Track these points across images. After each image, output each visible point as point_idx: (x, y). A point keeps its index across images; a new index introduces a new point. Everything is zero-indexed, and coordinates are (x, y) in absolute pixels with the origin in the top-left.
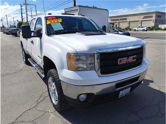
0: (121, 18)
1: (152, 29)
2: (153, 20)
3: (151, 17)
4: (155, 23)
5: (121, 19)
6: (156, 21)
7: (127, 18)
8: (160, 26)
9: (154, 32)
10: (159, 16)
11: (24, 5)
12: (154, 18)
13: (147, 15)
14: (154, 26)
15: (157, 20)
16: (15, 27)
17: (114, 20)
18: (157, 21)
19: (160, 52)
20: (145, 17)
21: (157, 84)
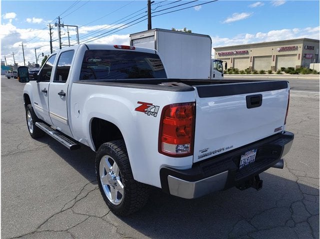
0: (237, 50)
1: (298, 71)
2: (299, 55)
3: (295, 49)
4: (302, 60)
5: (237, 53)
6: (304, 56)
7: (249, 50)
8: (312, 66)
9: (301, 77)
10: (310, 48)
11: (56, 26)
12: (300, 51)
13: (286, 46)
14: (302, 66)
15: (306, 54)
16: (37, 66)
17: (223, 54)
18: (307, 56)
19: (308, 114)
20: (283, 50)
21: (294, 171)
